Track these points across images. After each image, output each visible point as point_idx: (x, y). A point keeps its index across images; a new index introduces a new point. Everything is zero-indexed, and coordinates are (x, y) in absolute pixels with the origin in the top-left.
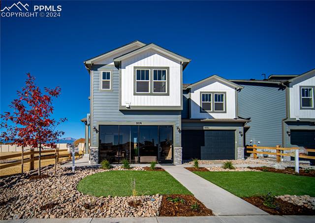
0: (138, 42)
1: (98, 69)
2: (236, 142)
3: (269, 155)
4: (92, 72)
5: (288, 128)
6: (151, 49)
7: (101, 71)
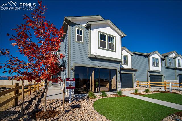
0: (100, 16)
1: (74, 26)
2: (133, 80)
3: (142, 85)
4: (69, 27)
5: (149, 74)
6: (107, 23)
7: (76, 28)
